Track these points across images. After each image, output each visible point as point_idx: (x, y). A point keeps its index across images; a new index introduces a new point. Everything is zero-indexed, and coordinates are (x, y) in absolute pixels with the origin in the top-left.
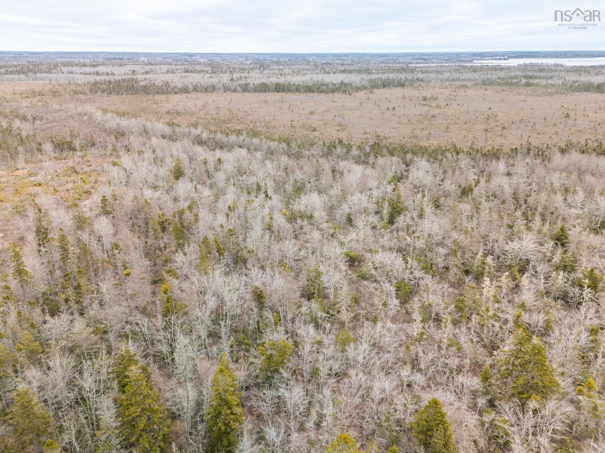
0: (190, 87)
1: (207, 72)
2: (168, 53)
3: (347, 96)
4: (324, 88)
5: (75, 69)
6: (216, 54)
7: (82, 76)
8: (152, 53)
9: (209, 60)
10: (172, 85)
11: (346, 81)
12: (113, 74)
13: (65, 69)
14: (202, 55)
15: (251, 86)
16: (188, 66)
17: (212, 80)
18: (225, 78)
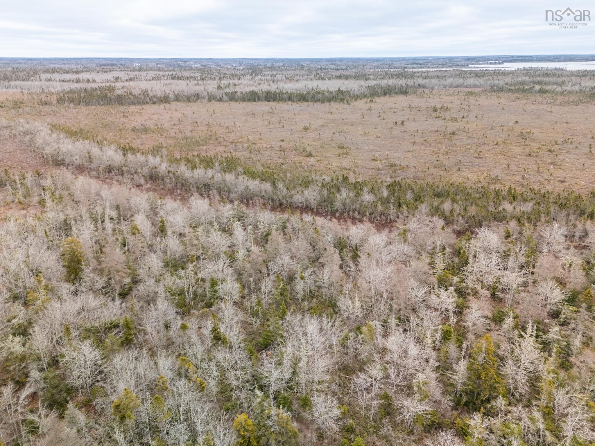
0: (172, 96)
1: (195, 79)
2: (163, 59)
3: (345, 106)
4: (320, 96)
5: (56, 76)
6: (211, 59)
7: (58, 84)
8: (147, 59)
9: (202, 65)
10: (151, 94)
11: (343, 89)
12: (94, 81)
13: (44, 76)
14: (196, 61)
15: (239, 94)
16: (177, 72)
17: (197, 88)
18: (211, 86)
